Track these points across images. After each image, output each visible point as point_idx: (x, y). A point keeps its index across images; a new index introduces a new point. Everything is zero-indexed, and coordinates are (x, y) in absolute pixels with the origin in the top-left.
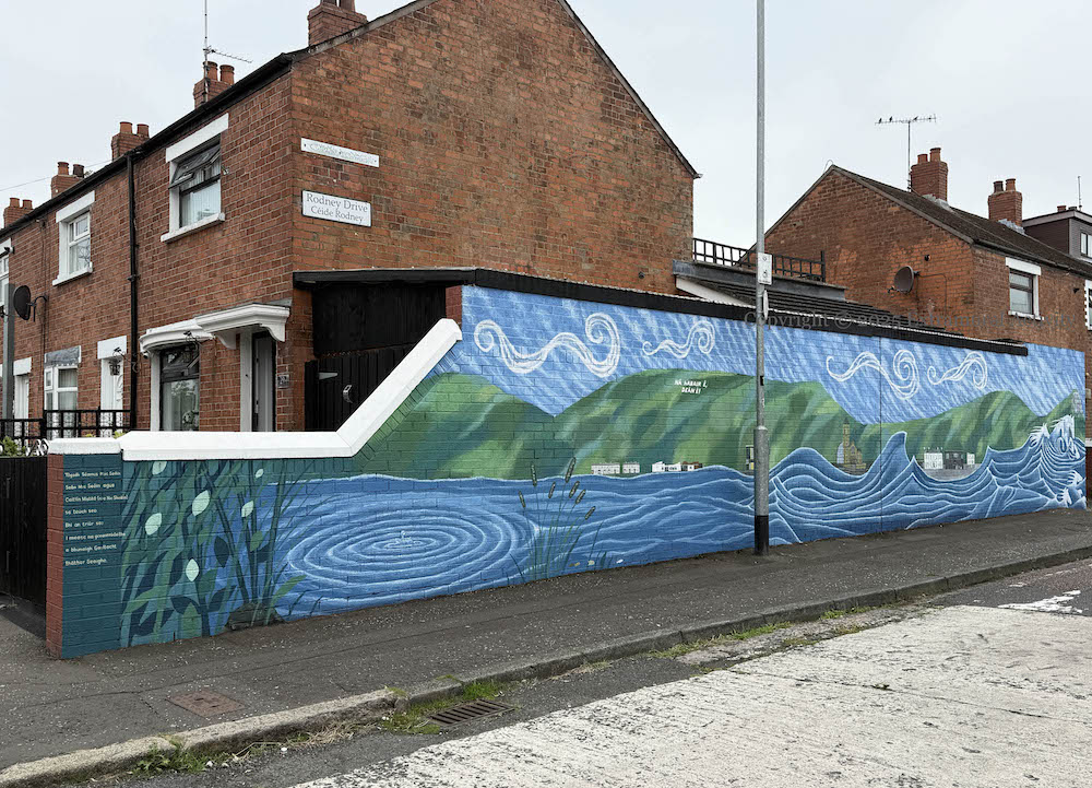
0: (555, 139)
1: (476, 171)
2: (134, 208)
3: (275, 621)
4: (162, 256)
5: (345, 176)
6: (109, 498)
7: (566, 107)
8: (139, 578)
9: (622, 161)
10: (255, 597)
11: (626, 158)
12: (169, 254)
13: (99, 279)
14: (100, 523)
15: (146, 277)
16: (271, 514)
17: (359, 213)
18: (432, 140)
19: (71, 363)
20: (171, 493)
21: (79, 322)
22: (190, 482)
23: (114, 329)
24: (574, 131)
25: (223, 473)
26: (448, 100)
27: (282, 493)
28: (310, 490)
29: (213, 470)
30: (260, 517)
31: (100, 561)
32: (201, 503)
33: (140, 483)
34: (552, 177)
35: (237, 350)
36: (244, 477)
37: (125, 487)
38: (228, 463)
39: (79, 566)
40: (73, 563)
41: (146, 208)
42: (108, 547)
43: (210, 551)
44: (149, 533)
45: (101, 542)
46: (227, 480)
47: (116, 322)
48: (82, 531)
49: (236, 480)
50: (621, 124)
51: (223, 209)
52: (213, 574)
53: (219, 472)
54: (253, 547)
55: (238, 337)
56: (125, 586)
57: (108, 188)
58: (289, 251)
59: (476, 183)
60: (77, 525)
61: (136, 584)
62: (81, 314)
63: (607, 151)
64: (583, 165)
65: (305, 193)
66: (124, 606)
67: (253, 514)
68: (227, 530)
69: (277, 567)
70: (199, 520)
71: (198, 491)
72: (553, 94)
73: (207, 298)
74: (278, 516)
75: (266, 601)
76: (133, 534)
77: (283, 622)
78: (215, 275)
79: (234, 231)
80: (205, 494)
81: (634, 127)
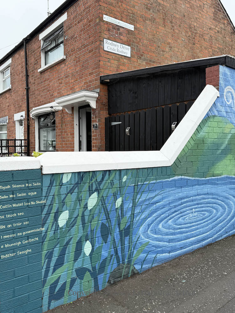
0: (198, 26)
1: (170, 36)
2: (27, 61)
3: (135, 274)
4: (38, 78)
5: (121, 34)
6: (32, 203)
7: (202, 12)
8: (54, 259)
9: (220, 37)
10: (123, 260)
11: (221, 36)
12: (41, 77)
13: (14, 91)
14: (27, 223)
15: (32, 87)
16: (131, 205)
17: (126, 51)
18: (154, 21)
19: (4, 122)
20: (74, 196)
21: (7, 107)
22: (86, 187)
23: (20, 109)
24: (204, 23)
25: (105, 179)
26: (160, 4)
27: (137, 190)
28: (150, 188)
29: (99, 177)
30: (125, 207)
31: (26, 252)
32: (93, 201)
33: (54, 190)
34: (197, 42)
35: (73, 114)
36: (116, 182)
37: (44, 194)
38: (108, 173)
39: (12, 258)
40: (7, 256)
41: (31, 60)
42: (33, 240)
43: (98, 234)
44: (60, 226)
45: (28, 237)
46: (107, 185)
47: (21, 106)
48: (13, 230)
49: (112, 183)
50: (220, 22)
51: (65, 54)
52: (100, 248)
53: (103, 179)
54: (122, 227)
55: (73, 108)
56: (45, 267)
57: (17, 56)
58: (98, 66)
59: (170, 41)
60: (9, 226)
61: (52, 264)
62: (7, 104)
63: (215, 32)
64: (207, 37)
65: (105, 40)
66: (44, 282)
67: (122, 206)
68: (108, 218)
69: (134, 239)
70: (92, 213)
71: (91, 193)
72: (197, 6)
73: (58, 93)
74: (134, 206)
75: (129, 262)
76: (50, 228)
77: (138, 274)
78: (61, 83)
79: (70, 62)
80: (95, 195)
81: (224, 24)
